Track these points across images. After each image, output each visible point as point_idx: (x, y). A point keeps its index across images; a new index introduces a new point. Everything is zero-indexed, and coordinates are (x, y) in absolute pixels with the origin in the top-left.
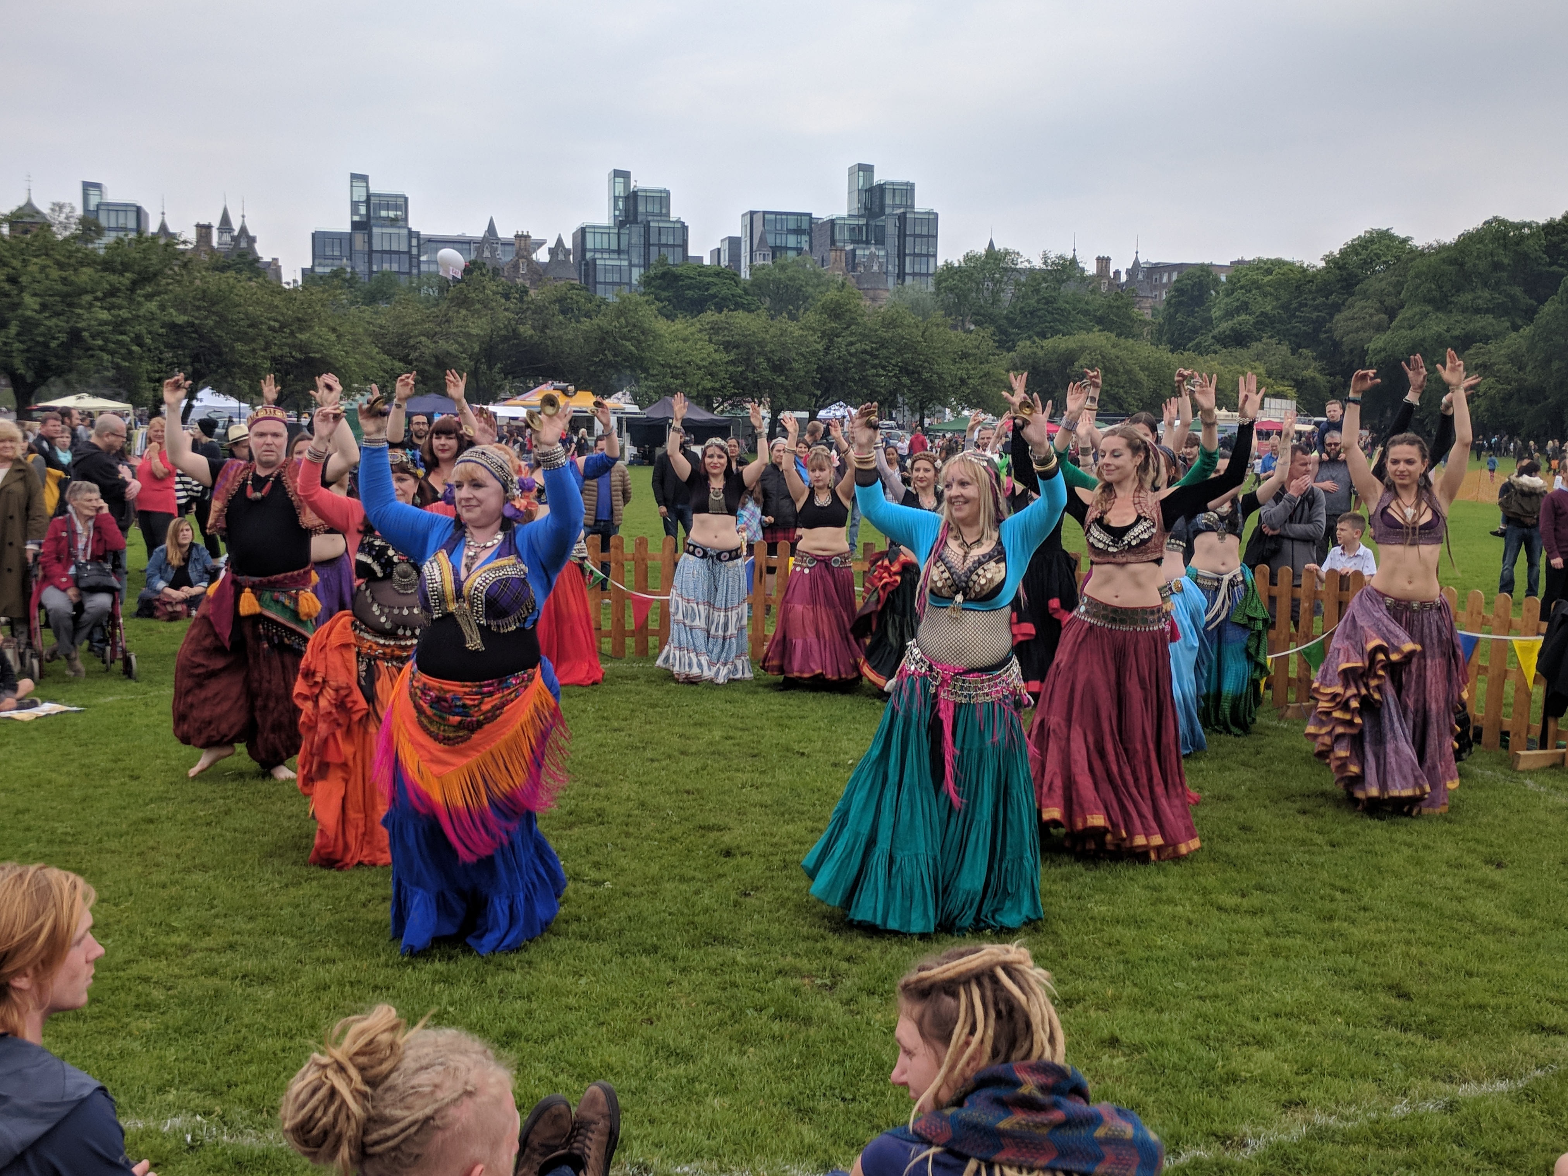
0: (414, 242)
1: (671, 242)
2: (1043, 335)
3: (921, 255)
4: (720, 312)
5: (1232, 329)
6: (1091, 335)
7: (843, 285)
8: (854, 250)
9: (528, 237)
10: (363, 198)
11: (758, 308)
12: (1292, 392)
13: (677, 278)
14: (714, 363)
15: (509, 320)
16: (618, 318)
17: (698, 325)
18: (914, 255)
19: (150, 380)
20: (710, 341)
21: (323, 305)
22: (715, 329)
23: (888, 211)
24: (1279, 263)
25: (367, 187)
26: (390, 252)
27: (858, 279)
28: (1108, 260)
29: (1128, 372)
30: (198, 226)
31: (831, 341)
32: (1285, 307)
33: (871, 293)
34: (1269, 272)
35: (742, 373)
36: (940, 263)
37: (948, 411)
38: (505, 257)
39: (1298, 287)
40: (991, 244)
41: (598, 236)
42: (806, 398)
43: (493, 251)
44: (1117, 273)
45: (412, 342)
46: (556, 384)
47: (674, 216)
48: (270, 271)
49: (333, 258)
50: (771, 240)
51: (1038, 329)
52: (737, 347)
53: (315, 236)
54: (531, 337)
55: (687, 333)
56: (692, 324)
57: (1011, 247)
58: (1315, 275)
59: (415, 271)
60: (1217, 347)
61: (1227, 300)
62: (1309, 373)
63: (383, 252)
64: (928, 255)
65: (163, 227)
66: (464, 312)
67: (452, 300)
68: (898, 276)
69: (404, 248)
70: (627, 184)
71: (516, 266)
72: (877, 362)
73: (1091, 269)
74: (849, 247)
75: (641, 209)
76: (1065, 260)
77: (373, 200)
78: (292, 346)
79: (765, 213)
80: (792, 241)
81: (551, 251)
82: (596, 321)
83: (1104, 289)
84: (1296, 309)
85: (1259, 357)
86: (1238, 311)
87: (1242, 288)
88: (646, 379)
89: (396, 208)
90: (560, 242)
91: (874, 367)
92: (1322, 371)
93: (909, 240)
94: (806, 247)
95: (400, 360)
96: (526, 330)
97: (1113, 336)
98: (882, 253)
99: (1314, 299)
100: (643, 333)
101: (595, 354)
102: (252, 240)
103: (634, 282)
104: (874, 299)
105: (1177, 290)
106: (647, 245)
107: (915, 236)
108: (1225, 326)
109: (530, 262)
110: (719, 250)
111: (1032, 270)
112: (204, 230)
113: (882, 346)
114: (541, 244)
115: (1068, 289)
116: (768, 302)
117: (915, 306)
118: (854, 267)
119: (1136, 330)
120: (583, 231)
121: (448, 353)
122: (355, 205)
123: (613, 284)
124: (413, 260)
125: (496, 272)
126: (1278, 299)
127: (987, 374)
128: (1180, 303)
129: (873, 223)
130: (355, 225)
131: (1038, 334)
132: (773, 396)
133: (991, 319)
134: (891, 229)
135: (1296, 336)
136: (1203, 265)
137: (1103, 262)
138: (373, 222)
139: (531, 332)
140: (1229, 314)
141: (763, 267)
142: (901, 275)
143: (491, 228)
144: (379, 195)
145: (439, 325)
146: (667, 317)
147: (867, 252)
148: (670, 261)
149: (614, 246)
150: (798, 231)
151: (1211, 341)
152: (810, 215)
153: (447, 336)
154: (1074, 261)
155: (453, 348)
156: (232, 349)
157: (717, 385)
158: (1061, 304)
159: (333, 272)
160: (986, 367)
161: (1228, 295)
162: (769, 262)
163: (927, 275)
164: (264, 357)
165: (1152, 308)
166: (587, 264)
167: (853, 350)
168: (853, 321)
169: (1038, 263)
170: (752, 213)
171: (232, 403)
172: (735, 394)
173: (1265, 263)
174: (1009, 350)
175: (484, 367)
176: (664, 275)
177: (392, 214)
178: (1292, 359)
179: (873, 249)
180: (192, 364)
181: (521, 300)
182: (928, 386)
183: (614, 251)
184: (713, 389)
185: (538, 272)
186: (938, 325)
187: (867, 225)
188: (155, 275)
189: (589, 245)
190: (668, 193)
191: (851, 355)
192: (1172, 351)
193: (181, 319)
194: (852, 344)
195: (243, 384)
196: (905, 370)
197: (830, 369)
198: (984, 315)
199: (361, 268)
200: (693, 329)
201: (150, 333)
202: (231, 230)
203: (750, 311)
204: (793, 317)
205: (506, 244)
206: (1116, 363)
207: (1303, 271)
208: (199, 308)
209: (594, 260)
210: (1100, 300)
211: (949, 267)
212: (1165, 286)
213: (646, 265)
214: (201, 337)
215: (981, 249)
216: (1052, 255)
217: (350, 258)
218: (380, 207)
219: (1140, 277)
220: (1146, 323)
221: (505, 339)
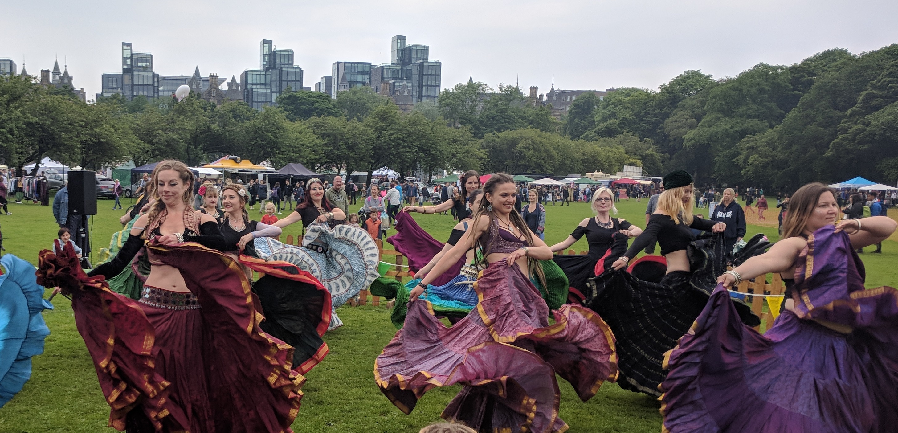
0: (156, 80)
1: (294, 79)
2: (499, 130)
3: (431, 86)
4: (320, 116)
5: (606, 127)
6: (526, 130)
7: (388, 102)
8: (394, 83)
9: (217, 76)
10: (129, 56)
11: (341, 115)
12: (639, 162)
13: (296, 98)
14: (316, 145)
15: (206, 121)
16: (264, 120)
17: (308, 124)
18: (428, 86)
19: (17, 153)
20: (314, 133)
21: (107, 113)
22: (317, 126)
23: (413, 61)
24: (634, 90)
25: (131, 50)
26: (143, 85)
27: (396, 99)
28: (536, 88)
29: (547, 151)
30: (42, 71)
31: (381, 133)
32: (637, 115)
33: (403, 107)
34: (628, 95)
35: (331, 150)
36: (442, 90)
37: (445, 171)
38: (204, 88)
39: (645, 104)
40: (471, 79)
41: (254, 76)
42: (366, 164)
43: (198, 84)
44: (541, 96)
45: (154, 133)
46: (230, 156)
47: (295, 65)
48: (80, 96)
49: (113, 88)
50: (348, 78)
51: (496, 127)
52: (329, 136)
53: (103, 76)
54: (218, 131)
55: (301, 128)
56: (305, 124)
57: (482, 81)
58: (654, 97)
59: (156, 95)
60: (598, 137)
61: (603, 111)
62: (649, 152)
63: (139, 85)
64: (435, 86)
65: (24, 72)
66: (182, 117)
67: (176, 110)
68: (419, 98)
69: (150, 83)
70: (270, 47)
71: (210, 93)
72: (405, 144)
73: (527, 93)
74: (391, 81)
75: (278, 61)
76: (512, 88)
77: (134, 57)
78: (91, 135)
79: (345, 63)
80: (360, 78)
81: (229, 84)
82: (252, 122)
83: (534, 105)
84: (643, 116)
85: (621, 143)
86: (610, 117)
87: (612, 104)
88: (279, 153)
89: (147, 61)
90: (234, 79)
91: (404, 147)
92: (657, 151)
93: (425, 77)
94: (368, 81)
95: (148, 143)
96: (215, 127)
97: (539, 130)
98: (410, 85)
99: (654, 110)
100: (278, 129)
101: (252, 140)
102: (70, 79)
103: (273, 101)
104: (405, 110)
105: (575, 105)
106: (281, 81)
107: (428, 75)
108: (602, 125)
109: (218, 90)
110: (320, 83)
111: (493, 94)
112: (45, 73)
113: (409, 136)
114: (223, 80)
115: (513, 105)
116: (346, 112)
117: (426, 114)
118: (394, 93)
119: (552, 128)
120: (246, 73)
121: (173, 140)
122: (124, 60)
123: (262, 102)
124: (156, 90)
125: (199, 96)
126: (632, 110)
127: (467, 151)
128: (576, 113)
129: (405, 68)
130: (124, 70)
131: (496, 130)
132: (348, 164)
133: (470, 121)
134: (415, 72)
135: (643, 131)
136: (590, 91)
137: (534, 90)
138: (134, 69)
139: (218, 128)
140: (604, 119)
141: (344, 93)
142: (420, 97)
143: (197, 72)
144: (137, 54)
145: (169, 124)
146: (291, 120)
147: (401, 84)
148: (293, 89)
149: (263, 81)
150: (363, 73)
151: (593, 133)
152: (370, 63)
153: (173, 130)
154: (517, 89)
155: (176, 136)
156: (60, 137)
157: (318, 157)
158: (510, 113)
159: (112, 96)
160: (467, 147)
161: (604, 108)
162: (348, 90)
163: (435, 97)
164: (77, 141)
165: (560, 115)
166: (248, 91)
167: (392, 138)
168: (393, 122)
169: (497, 90)
170: (338, 63)
171: (60, 165)
172: (327, 162)
173: (626, 90)
174: (480, 138)
175: (192, 147)
176: (289, 97)
177: (144, 64)
178: (640, 144)
179: (405, 82)
180: (39, 145)
181: (212, 110)
182: (434, 158)
183: (262, 84)
184: (315, 159)
185: (221, 95)
186: (440, 124)
187: (402, 69)
188: (20, 96)
189: (250, 81)
190: (292, 52)
191: (392, 141)
192: (572, 139)
193: (34, 120)
194: (392, 134)
195: (66, 156)
196: (421, 149)
197: (380, 148)
198: (466, 119)
199: (128, 93)
200: (305, 126)
201: (17, 127)
202: (60, 73)
203: (336, 117)
204: (359, 120)
205: (205, 80)
206: (540, 145)
207: (648, 94)
208: (42, 114)
209: (252, 89)
210: (531, 111)
211: (447, 92)
212: (568, 103)
213: (280, 92)
214: (44, 131)
215: (465, 82)
216: (505, 86)
217: (122, 89)
218: (138, 60)
219: (554, 98)
220: (556, 124)
221: (204, 132)
